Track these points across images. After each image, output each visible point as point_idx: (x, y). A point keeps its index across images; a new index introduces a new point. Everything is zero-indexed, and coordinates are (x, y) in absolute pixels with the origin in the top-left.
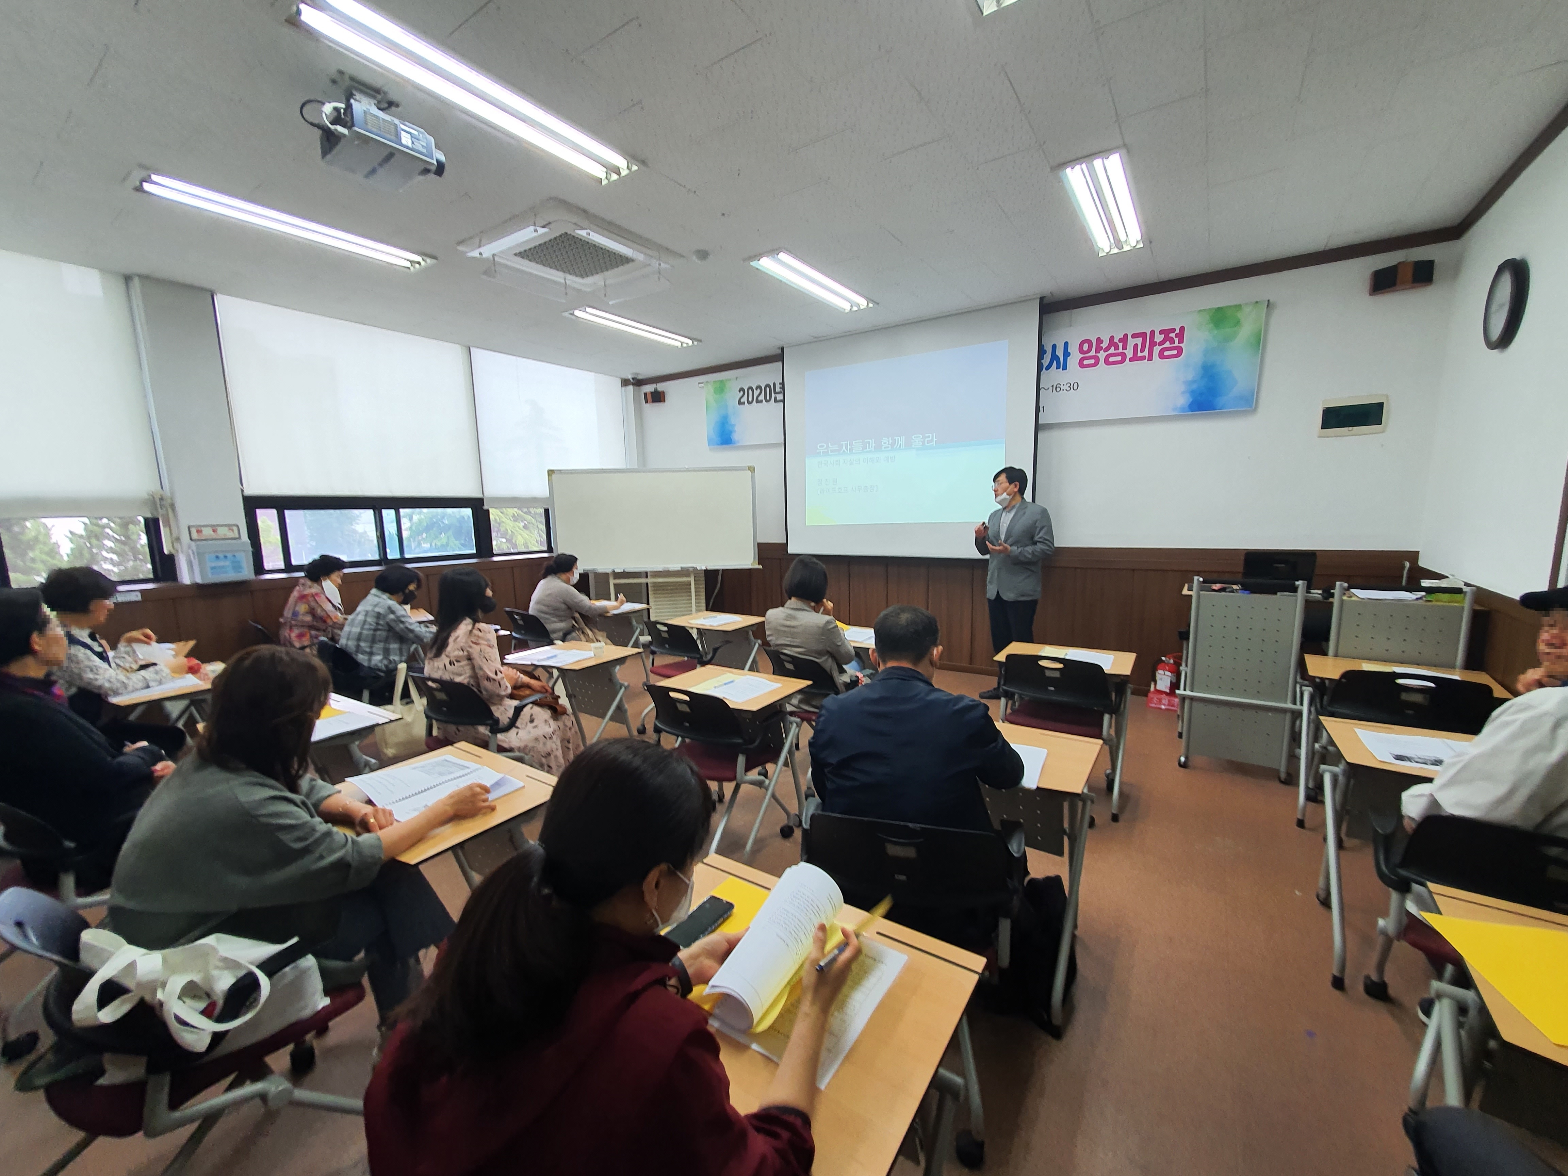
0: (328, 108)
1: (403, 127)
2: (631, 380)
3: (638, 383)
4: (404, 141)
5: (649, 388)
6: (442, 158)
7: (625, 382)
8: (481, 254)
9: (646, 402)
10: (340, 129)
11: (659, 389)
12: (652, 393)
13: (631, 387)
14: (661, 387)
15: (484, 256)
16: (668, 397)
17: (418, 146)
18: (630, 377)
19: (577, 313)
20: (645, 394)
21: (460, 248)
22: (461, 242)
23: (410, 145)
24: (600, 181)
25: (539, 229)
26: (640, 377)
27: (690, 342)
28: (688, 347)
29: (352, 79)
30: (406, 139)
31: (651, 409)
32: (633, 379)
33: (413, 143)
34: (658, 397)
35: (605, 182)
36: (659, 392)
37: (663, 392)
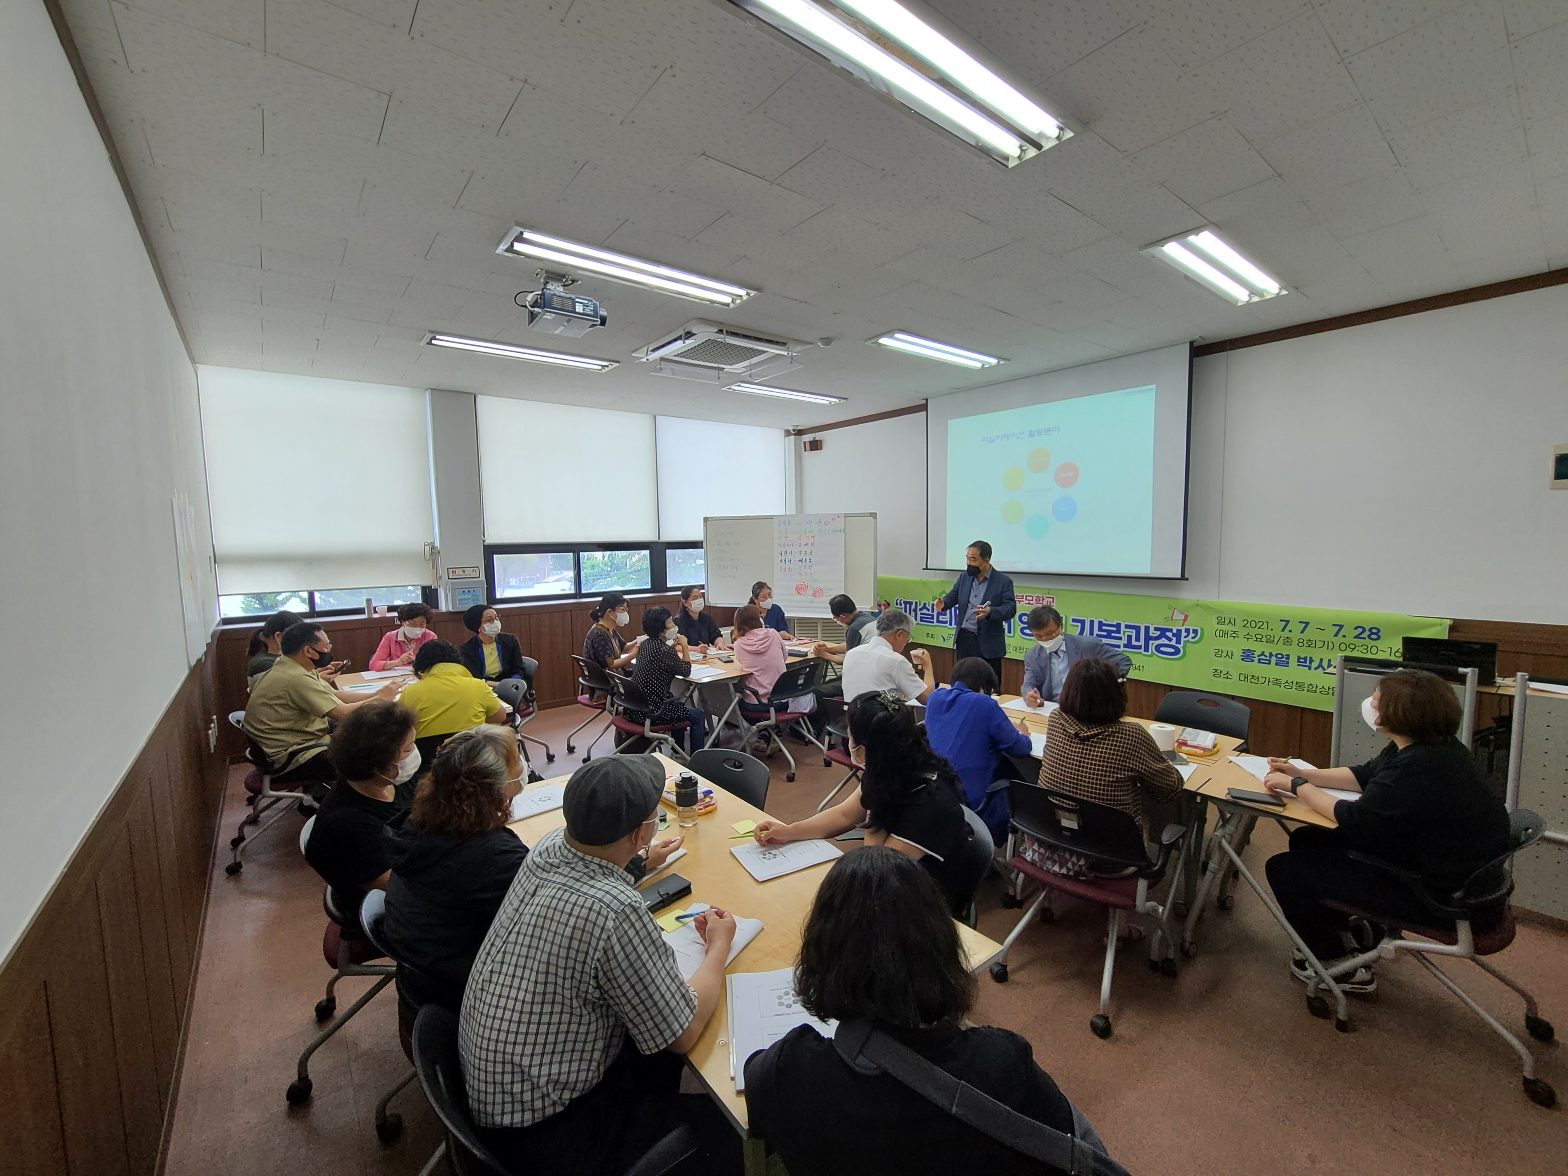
0: (530, 297)
1: (577, 300)
3: (800, 433)
4: (577, 310)
5: (808, 438)
6: (605, 314)
7: (788, 433)
8: (648, 360)
9: (805, 451)
10: (536, 309)
11: (817, 439)
12: (810, 442)
13: (793, 436)
14: (818, 436)
15: (650, 360)
16: (825, 446)
17: (588, 311)
18: (791, 429)
19: (733, 387)
20: (805, 443)
21: (633, 355)
22: (634, 352)
23: (582, 312)
24: (728, 305)
25: (686, 341)
26: (800, 428)
27: (837, 400)
28: (836, 404)
29: (547, 272)
30: (579, 308)
31: (810, 457)
32: (794, 430)
33: (584, 310)
34: (815, 445)
35: (732, 305)
36: (817, 441)
37: (821, 441)
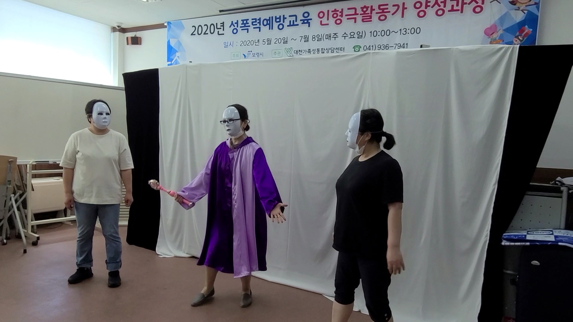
2: (117, 28)
3: (123, 30)
5: (131, 35)
7: (114, 29)
9: (128, 44)
11: (137, 36)
12: (132, 38)
13: (118, 33)
14: (138, 34)
16: (144, 42)
18: (115, 25)
20: (127, 38)
26: (123, 26)
31: (132, 49)
34: (136, 41)
36: (137, 37)
37: (140, 37)
